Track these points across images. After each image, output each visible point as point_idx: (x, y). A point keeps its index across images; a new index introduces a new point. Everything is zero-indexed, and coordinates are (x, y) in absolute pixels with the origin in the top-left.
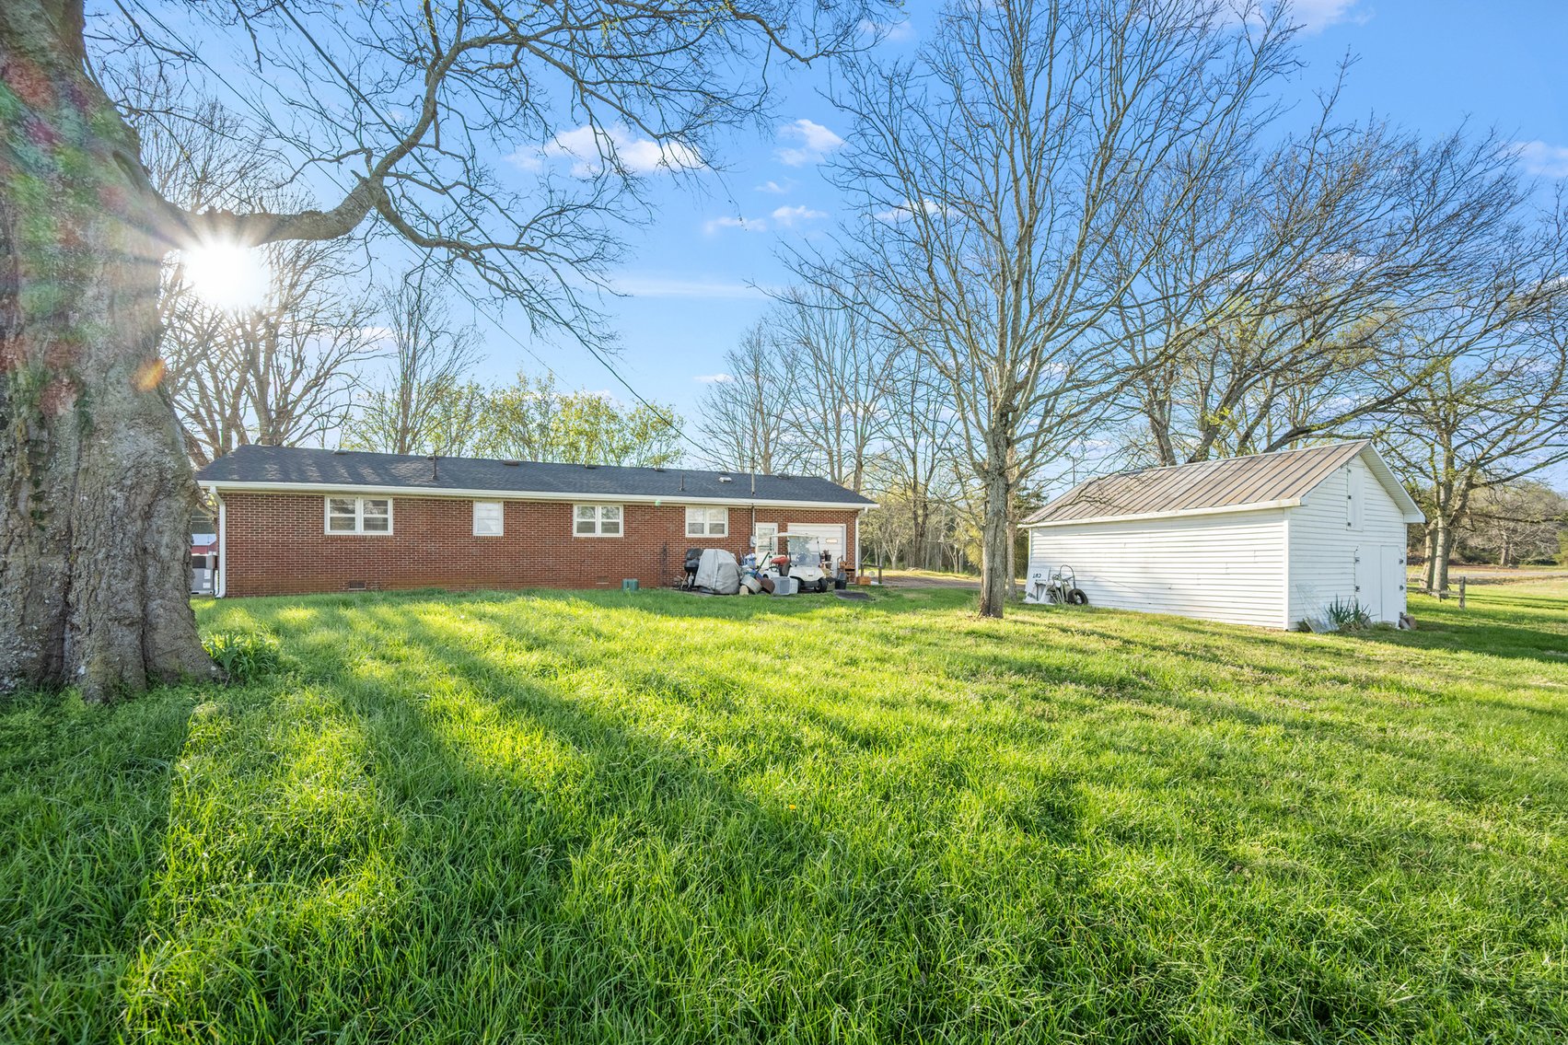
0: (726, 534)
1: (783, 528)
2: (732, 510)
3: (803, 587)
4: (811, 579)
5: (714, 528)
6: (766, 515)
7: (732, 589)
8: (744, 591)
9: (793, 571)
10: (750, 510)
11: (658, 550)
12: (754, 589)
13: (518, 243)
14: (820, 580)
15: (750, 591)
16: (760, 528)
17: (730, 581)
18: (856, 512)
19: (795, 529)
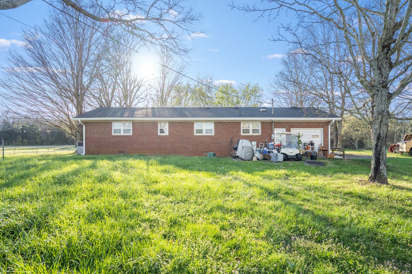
0: (260, 134)
1: (288, 130)
2: (263, 123)
3: (287, 158)
4: (292, 154)
5: (254, 131)
6: (279, 125)
7: (249, 158)
8: (255, 159)
9: (283, 150)
10: (271, 123)
11: (229, 141)
12: (260, 158)
13: (147, 17)
14: (297, 155)
15: (258, 159)
16: (277, 131)
17: (248, 154)
18: (329, 122)
19: (294, 131)
